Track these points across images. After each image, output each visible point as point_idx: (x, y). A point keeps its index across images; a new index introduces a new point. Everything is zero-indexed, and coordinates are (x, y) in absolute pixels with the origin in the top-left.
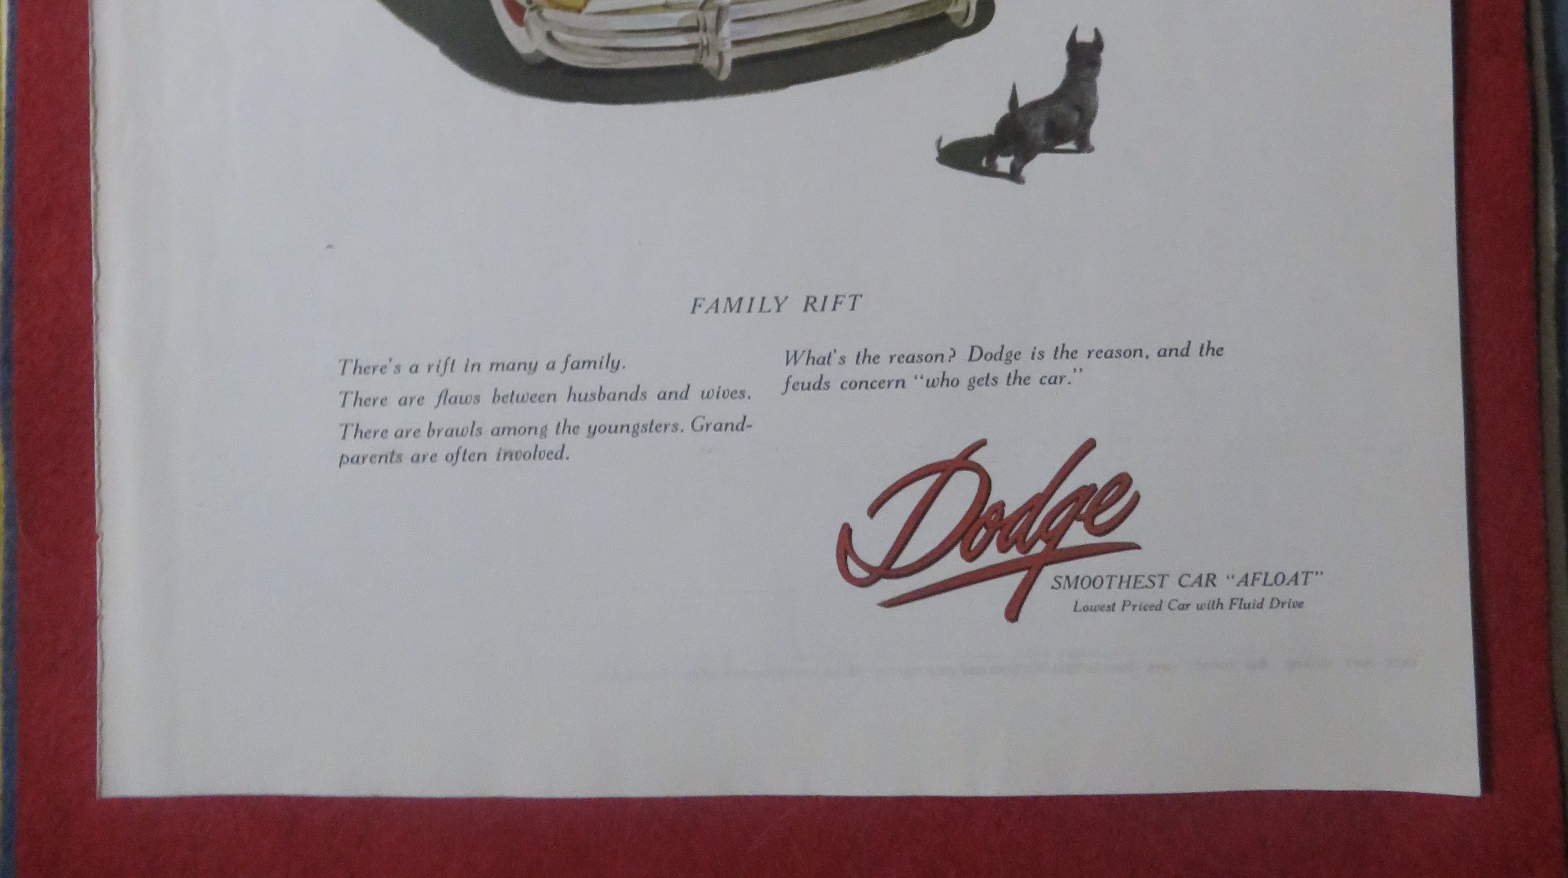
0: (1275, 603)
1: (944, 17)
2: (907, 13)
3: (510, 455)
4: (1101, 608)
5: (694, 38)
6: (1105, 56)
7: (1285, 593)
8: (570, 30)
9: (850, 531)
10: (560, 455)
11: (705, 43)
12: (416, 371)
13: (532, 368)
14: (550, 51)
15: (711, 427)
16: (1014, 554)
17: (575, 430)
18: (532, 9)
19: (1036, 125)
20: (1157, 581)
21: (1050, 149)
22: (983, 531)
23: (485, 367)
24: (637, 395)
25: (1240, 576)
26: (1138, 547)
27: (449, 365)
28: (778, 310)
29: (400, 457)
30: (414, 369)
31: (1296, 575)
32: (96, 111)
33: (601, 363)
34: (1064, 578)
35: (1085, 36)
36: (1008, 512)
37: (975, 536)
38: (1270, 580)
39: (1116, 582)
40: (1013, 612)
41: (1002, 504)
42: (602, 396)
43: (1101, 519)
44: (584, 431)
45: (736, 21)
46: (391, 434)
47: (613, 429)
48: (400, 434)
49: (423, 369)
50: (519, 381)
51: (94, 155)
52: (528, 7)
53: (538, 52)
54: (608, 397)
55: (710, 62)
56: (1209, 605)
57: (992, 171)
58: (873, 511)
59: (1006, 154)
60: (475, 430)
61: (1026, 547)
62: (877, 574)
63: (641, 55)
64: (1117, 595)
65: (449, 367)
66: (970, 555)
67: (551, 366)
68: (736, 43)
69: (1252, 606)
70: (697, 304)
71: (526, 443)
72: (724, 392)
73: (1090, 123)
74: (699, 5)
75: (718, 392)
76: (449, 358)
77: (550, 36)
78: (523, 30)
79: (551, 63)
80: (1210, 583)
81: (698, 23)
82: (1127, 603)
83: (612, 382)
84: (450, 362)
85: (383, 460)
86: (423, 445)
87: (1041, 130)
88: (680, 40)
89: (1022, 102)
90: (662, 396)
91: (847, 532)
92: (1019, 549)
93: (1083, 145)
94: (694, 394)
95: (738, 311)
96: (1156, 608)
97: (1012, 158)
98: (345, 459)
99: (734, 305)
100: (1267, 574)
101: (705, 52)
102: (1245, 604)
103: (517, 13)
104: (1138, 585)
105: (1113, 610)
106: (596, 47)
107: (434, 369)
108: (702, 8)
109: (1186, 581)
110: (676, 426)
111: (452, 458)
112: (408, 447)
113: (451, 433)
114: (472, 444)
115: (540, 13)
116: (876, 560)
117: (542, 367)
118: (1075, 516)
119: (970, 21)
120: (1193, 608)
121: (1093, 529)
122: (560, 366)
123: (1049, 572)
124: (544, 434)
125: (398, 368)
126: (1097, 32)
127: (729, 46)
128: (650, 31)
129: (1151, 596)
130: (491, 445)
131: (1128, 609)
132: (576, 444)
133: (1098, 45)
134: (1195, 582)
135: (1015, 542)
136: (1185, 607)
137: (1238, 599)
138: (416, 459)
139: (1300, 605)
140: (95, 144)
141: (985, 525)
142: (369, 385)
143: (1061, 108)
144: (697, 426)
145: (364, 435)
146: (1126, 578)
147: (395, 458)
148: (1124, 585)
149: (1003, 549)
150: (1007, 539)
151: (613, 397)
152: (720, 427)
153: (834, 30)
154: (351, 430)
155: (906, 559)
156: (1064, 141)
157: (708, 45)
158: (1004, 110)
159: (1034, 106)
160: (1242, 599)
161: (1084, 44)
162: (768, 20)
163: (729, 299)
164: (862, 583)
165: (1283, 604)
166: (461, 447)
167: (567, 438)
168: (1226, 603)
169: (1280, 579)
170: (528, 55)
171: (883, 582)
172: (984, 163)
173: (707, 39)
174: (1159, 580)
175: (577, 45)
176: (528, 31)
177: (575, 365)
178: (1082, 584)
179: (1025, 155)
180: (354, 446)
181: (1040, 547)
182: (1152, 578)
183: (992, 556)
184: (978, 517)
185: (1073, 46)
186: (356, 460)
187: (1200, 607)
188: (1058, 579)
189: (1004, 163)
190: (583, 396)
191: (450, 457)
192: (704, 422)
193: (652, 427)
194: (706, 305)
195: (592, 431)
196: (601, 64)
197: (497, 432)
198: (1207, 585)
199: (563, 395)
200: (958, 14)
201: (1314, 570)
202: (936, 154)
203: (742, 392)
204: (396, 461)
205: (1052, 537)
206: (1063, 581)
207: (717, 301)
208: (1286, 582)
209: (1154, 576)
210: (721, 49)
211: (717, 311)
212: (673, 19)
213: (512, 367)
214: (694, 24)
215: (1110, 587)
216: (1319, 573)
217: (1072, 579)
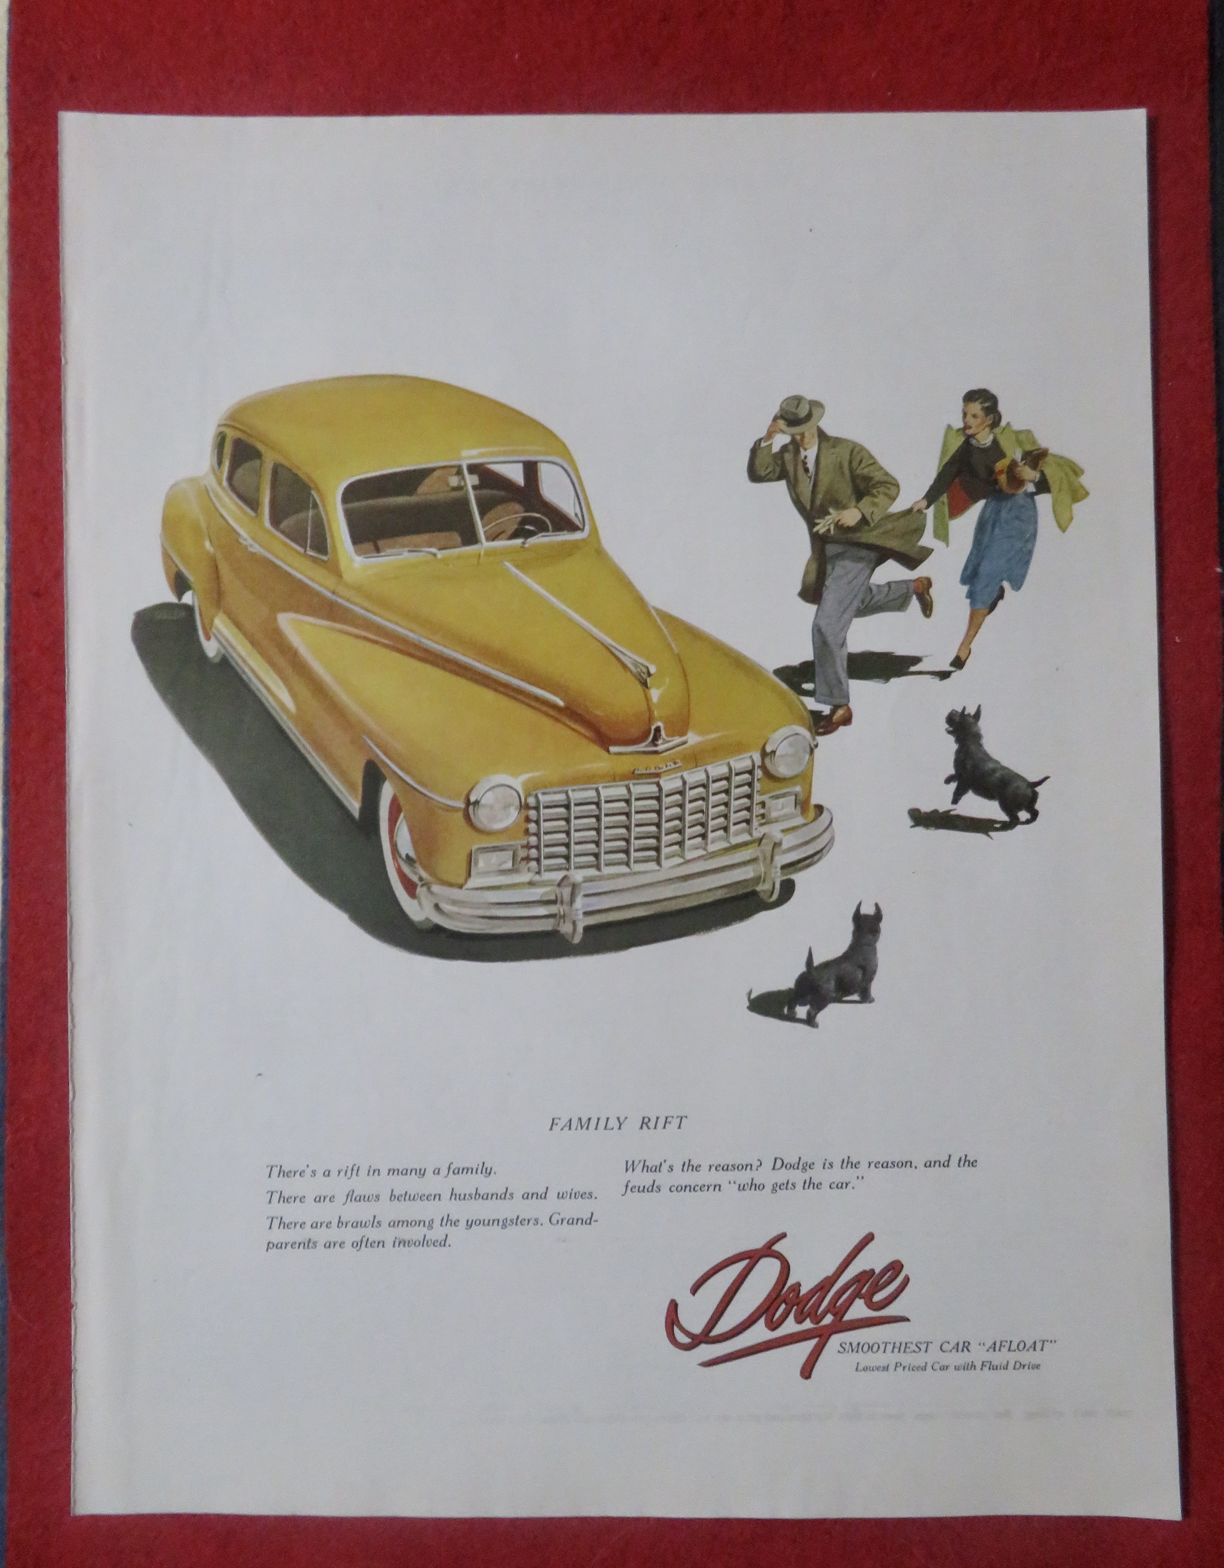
0: (1018, 1365)
1: (754, 893)
2: (725, 890)
3: (403, 1243)
4: (878, 1368)
5: (553, 909)
6: (883, 925)
7: (1026, 1357)
8: (454, 902)
9: (676, 1305)
10: (444, 1243)
11: (562, 913)
12: (328, 1175)
13: (422, 1173)
14: (438, 919)
15: (565, 1222)
16: (808, 1324)
17: (455, 1223)
18: (422, 885)
19: (828, 980)
20: (923, 1347)
21: (840, 1001)
22: (783, 1306)
23: (384, 1172)
24: (506, 1195)
25: (989, 1343)
26: (908, 1320)
27: (355, 1170)
28: (620, 1128)
29: (315, 1243)
30: (327, 1173)
31: (1035, 1343)
32: (73, 964)
33: (477, 1170)
34: (848, 1344)
35: (868, 910)
36: (804, 1291)
37: (777, 1310)
38: (1014, 1346)
39: (889, 1347)
40: (807, 1372)
41: (798, 1285)
42: (477, 1196)
43: (878, 1297)
44: (463, 1223)
45: (586, 896)
46: (308, 1225)
47: (486, 1222)
48: (315, 1226)
49: (334, 1173)
50: (412, 1184)
51: (71, 999)
52: (420, 884)
53: (427, 919)
54: (483, 1197)
55: (566, 928)
56: (964, 1366)
57: (791, 1018)
58: (695, 1290)
59: (803, 1004)
60: (376, 1223)
61: (817, 1320)
62: (697, 1341)
63: (512, 922)
64: (889, 1358)
65: (355, 1172)
66: (773, 1326)
67: (437, 1172)
68: (587, 914)
69: (998, 1367)
70: (555, 1122)
71: (417, 1233)
72: (576, 1194)
73: (871, 979)
74: (557, 883)
75: (571, 1194)
76: (355, 1165)
77: (437, 907)
78: (416, 901)
79: (438, 929)
80: (965, 1349)
81: (556, 897)
82: (899, 1365)
83: (487, 1185)
84: (356, 1168)
85: (302, 1246)
86: (335, 1234)
87: (832, 985)
88: (542, 911)
89: (817, 962)
90: (526, 1196)
91: (673, 1307)
92: (812, 1322)
93: (866, 997)
94: (553, 1195)
95: (587, 1128)
96: (922, 1369)
97: (808, 1007)
98: (271, 1245)
99: (584, 1124)
100: (1011, 1342)
101: (562, 921)
102: (993, 1366)
103: (410, 887)
104: (907, 1350)
105: (887, 1370)
106: (473, 916)
107: (342, 1173)
108: (559, 885)
109: (945, 1347)
110: (536, 1220)
111: (357, 1245)
112: (321, 1235)
113: (357, 1224)
114: (373, 1234)
115: (429, 889)
116: (697, 1329)
117: (429, 1172)
118: (857, 1295)
119: (775, 897)
120: (952, 1368)
121: (871, 1305)
122: (444, 1171)
123: (836, 1340)
124: (430, 1227)
125: (314, 1172)
126: (877, 905)
127: (581, 916)
128: (517, 903)
129: (919, 1359)
130: (388, 1234)
131: (900, 1369)
132: (457, 1234)
133: (878, 916)
134: (954, 1348)
135: (809, 1315)
136: (944, 1368)
137: (988, 1362)
138: (328, 1245)
139: (1038, 1367)
140: (71, 991)
141: (784, 1301)
142: (290, 1187)
143: (847, 967)
144: (554, 1220)
145: (287, 1226)
146: (898, 1345)
147: (311, 1245)
148: (896, 1350)
149: (799, 1321)
150: (802, 1312)
151: (486, 1197)
152: (572, 1222)
153: (666, 903)
154: (276, 1223)
155: (721, 1328)
156: (850, 993)
157: (564, 915)
158: (802, 968)
159: (827, 965)
160: (991, 1362)
161: (867, 916)
162: (612, 895)
163: (580, 1119)
164: (687, 1348)
165: (1024, 1366)
166: (364, 1236)
167: (448, 1229)
168: (978, 1365)
169: (1022, 1346)
170: (420, 922)
171: (703, 1346)
172: (786, 1010)
173: (564, 910)
174: (923, 1346)
175: (459, 914)
176: (420, 903)
177: (456, 1171)
178: (862, 1349)
179: (819, 1004)
180: (279, 1235)
181: (828, 1319)
182: (919, 1345)
183: (790, 1326)
184: (779, 1295)
185: (858, 918)
186: (280, 1246)
187: (957, 1368)
188: (844, 1345)
189: (802, 1011)
190: (462, 1196)
191: (355, 1244)
192: (560, 1218)
193: (518, 1221)
194: (561, 1123)
195: (469, 1225)
196: (480, 930)
197: (393, 1224)
198: (963, 1350)
199: (446, 1195)
200: (764, 891)
201: (1050, 1339)
202: (747, 1004)
203: (590, 1194)
204: (312, 1247)
205: (839, 1312)
206: (847, 1347)
207: (570, 1121)
208: (1026, 1348)
209: (921, 1343)
210: (575, 918)
211: (570, 1129)
212: (536, 893)
213: (405, 1172)
214: (553, 897)
215: (884, 1352)
216: (1053, 1342)
217: (854, 1345)
